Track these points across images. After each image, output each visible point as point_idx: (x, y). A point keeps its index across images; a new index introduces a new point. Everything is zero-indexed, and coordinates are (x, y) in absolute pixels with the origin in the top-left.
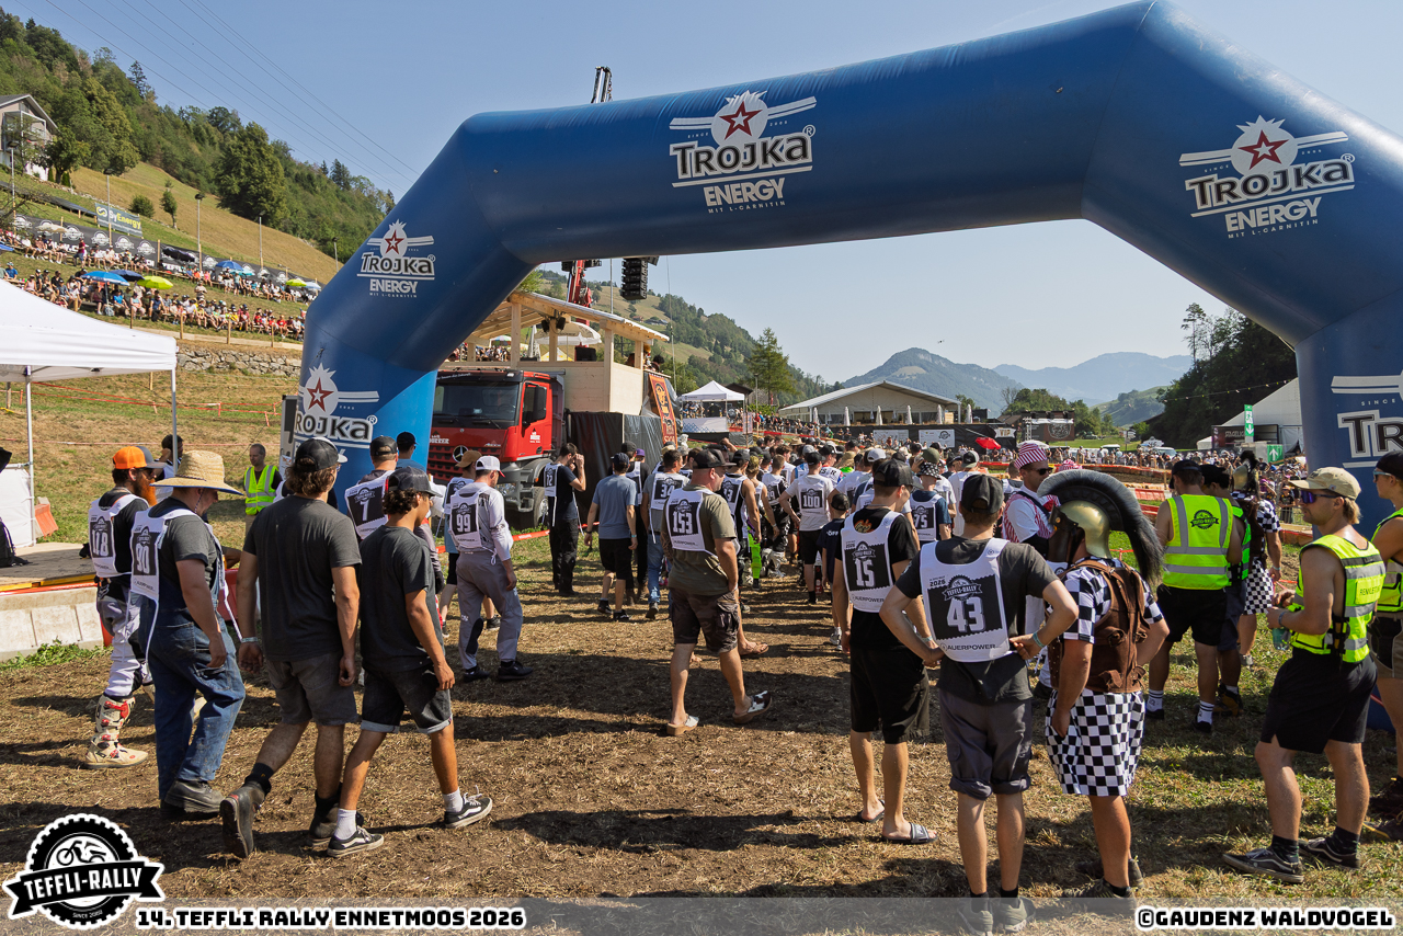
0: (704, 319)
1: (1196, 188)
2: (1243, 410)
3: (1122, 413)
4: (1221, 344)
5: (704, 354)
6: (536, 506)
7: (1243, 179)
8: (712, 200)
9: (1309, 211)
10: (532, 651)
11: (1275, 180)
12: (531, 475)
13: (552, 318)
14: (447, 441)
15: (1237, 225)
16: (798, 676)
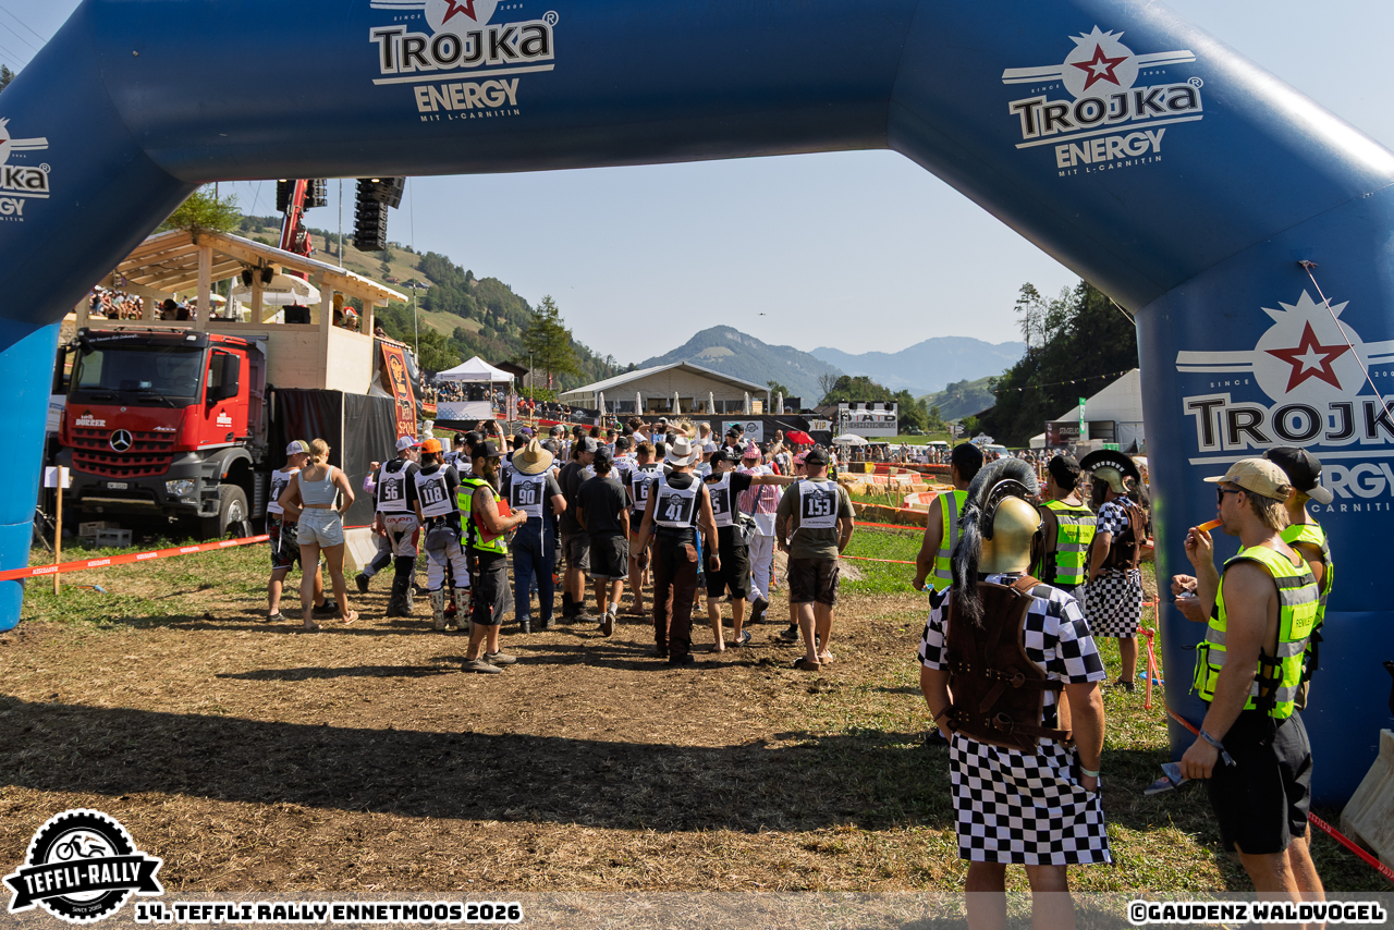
0: (473, 284)
1: (1022, 112)
2: (1078, 404)
3: (951, 406)
4: (1056, 330)
5: (472, 326)
6: (224, 509)
7: (1076, 103)
8: (425, 104)
9: (1151, 145)
10: (160, 709)
11: (1113, 105)
12: (217, 472)
13: (255, 267)
14: (102, 423)
15: (1069, 159)
16: (520, 738)
